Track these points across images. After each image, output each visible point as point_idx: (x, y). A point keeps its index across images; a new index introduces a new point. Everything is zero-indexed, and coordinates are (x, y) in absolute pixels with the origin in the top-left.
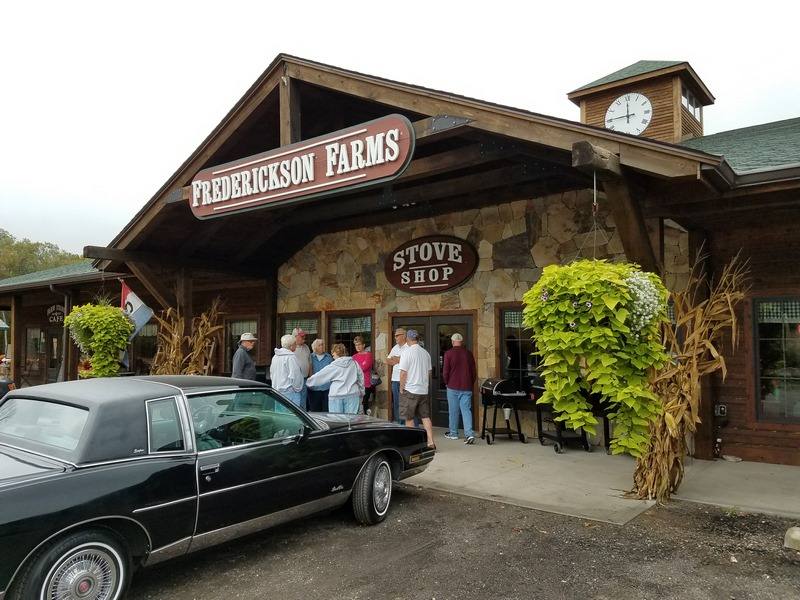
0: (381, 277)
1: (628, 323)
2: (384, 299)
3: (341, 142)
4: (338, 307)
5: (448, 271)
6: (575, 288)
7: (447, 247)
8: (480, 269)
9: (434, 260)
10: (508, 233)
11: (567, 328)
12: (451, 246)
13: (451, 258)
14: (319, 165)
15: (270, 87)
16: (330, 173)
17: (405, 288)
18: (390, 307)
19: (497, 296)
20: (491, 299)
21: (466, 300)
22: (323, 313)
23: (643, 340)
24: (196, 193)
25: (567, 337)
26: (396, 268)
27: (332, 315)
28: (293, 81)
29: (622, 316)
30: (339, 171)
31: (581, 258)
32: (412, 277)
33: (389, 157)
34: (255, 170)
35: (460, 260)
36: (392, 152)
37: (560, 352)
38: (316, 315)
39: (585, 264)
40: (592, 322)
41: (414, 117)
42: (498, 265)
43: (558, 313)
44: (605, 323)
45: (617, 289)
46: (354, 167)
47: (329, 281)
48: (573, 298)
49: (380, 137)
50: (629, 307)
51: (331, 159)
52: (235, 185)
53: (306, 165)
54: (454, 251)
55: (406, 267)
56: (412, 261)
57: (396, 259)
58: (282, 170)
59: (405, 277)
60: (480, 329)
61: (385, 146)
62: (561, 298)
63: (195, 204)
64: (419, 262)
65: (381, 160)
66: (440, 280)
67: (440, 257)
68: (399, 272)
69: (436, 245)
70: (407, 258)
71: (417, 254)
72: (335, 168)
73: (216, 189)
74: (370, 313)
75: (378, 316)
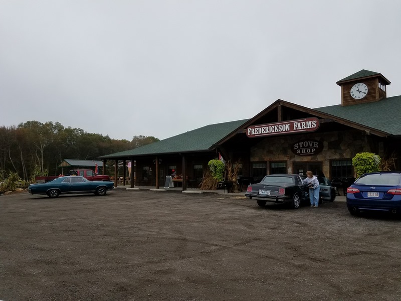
0: (290, 151)
1: (374, 164)
2: (291, 158)
3: (298, 122)
4: (273, 160)
5: (313, 150)
6: (364, 158)
7: (313, 143)
8: (324, 149)
9: (309, 146)
10: (333, 140)
11: (362, 165)
12: (315, 143)
13: (315, 146)
14: (292, 127)
15: (275, 107)
16: (295, 129)
17: (299, 155)
18: (293, 160)
19: (330, 157)
20: (328, 158)
21: (319, 158)
22: (268, 163)
23: (376, 168)
24: (249, 132)
25: (362, 167)
26: (295, 148)
27: (271, 162)
28: (282, 106)
29: (372, 164)
30: (298, 129)
31: (364, 152)
32: (301, 151)
33: (313, 127)
34: (270, 127)
35: (317, 147)
36: (314, 126)
37: (361, 170)
38: (265, 162)
39: (365, 153)
40: (367, 164)
41: (319, 118)
42: (330, 148)
43: (360, 163)
44: (370, 165)
45: (371, 158)
46: (303, 128)
47: (270, 152)
48: (363, 160)
49: (310, 122)
50: (374, 161)
51: (295, 126)
52: (263, 130)
53: (288, 127)
54: (316, 144)
55: (299, 149)
56: (301, 146)
57: (295, 146)
58: (279, 127)
59: (299, 151)
60: (324, 166)
61: (312, 124)
62: (361, 160)
63: (249, 134)
64: (303, 147)
65: (311, 127)
66: (311, 152)
67: (311, 146)
68: (297, 150)
69: (309, 142)
70: (299, 146)
71: (303, 145)
72: (296, 128)
73: (256, 131)
74: (286, 162)
75: (288, 163)
